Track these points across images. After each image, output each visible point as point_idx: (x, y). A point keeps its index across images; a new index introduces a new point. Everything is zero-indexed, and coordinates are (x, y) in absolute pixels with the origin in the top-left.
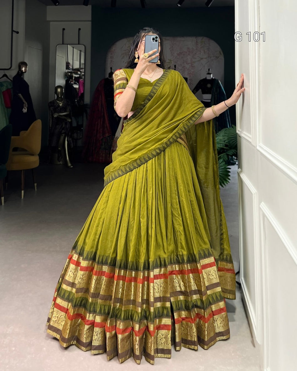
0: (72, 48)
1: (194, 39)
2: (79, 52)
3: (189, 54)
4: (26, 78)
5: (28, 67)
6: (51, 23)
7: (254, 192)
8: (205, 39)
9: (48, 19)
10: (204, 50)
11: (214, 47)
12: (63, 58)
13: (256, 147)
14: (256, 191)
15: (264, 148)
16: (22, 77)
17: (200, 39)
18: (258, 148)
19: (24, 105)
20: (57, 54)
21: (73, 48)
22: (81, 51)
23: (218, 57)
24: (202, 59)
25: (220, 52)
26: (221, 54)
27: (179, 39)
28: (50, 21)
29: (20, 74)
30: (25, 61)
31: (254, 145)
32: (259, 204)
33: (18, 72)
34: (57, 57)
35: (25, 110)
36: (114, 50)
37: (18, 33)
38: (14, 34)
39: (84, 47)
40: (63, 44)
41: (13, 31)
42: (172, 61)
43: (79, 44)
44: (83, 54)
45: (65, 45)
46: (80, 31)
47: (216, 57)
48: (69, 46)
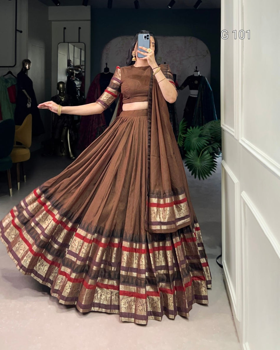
0: (73, 47)
1: (183, 38)
2: (80, 50)
3: (178, 53)
4: (30, 74)
5: (31, 64)
6: (53, 22)
7: (236, 182)
8: (193, 39)
9: (49, 19)
10: (192, 49)
11: (202, 46)
12: (65, 55)
13: (239, 140)
14: (238, 181)
15: (245, 141)
16: (26, 73)
17: (188, 38)
18: (240, 141)
19: (28, 100)
20: (59, 52)
21: (74, 46)
22: (81, 49)
23: (205, 56)
24: (190, 57)
25: (207, 51)
26: (208, 53)
27: (169, 38)
28: (51, 21)
29: (24, 71)
30: (29, 59)
31: (237, 138)
32: (241, 192)
33: (22, 69)
34: (59, 54)
35: (29, 105)
36: (110, 47)
37: (21, 32)
38: (18, 33)
39: (84, 45)
40: (64, 42)
41: (16, 30)
42: (162, 59)
43: (79, 42)
44: (83, 52)
45: (67, 43)
46: (81, 30)
47: (203, 56)
48: (70, 44)
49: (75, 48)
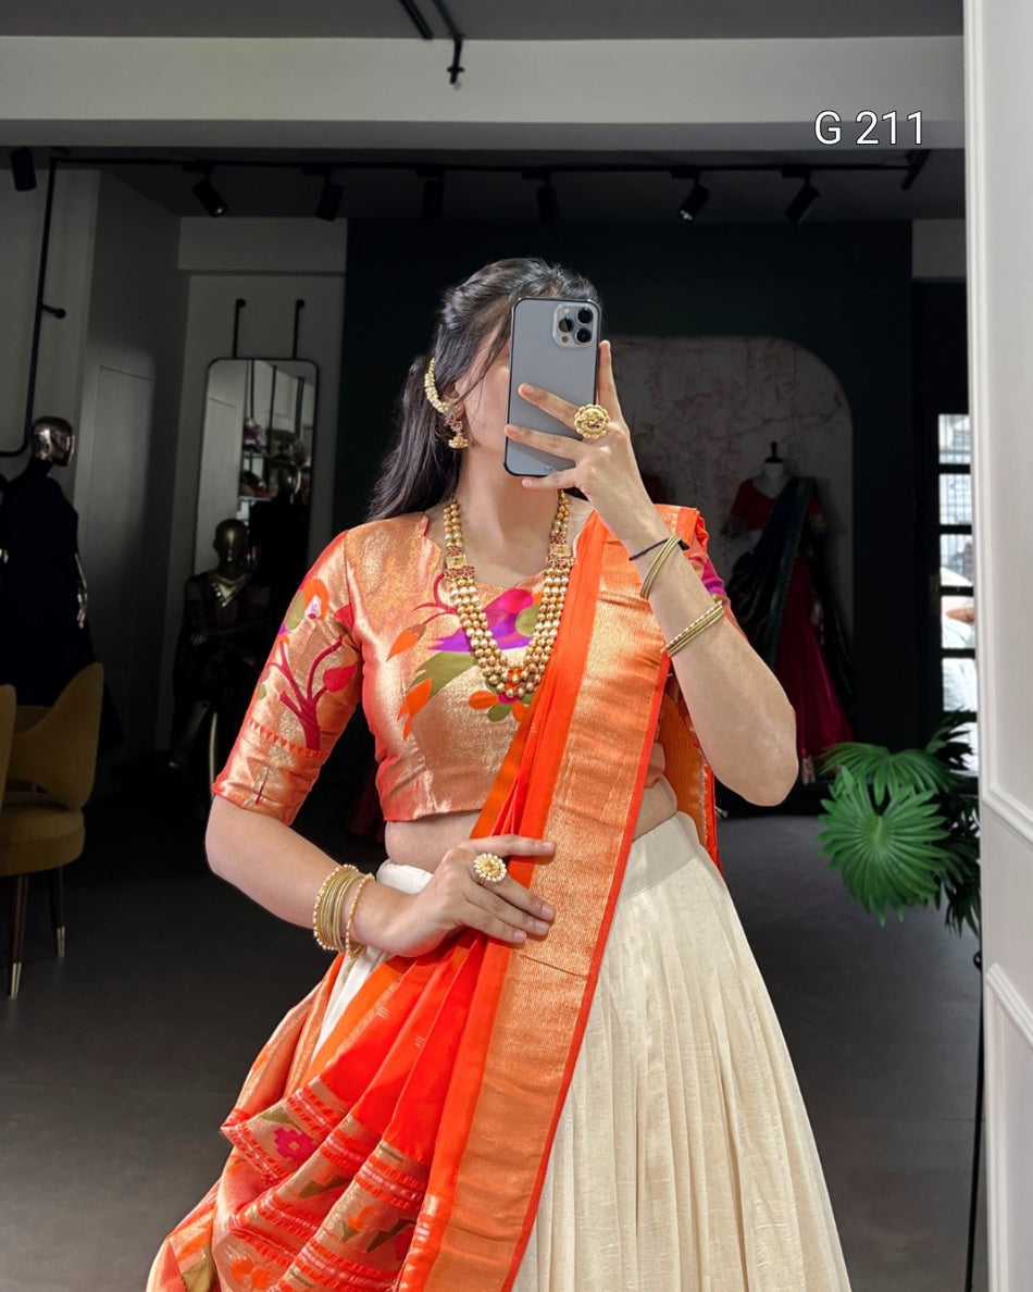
0: (271, 372)
1: (739, 345)
2: (296, 382)
3: (720, 404)
6: (194, 279)
8: (782, 348)
9: (183, 265)
10: (777, 391)
11: (816, 378)
12: (234, 407)
17: (760, 345)
20: (209, 395)
21: (275, 369)
22: (302, 380)
23: (830, 417)
24: (767, 421)
25: (836, 397)
26: (840, 405)
27: (682, 343)
28: (190, 273)
34: (209, 403)
37: (60, 314)
38: (48, 321)
39: (314, 370)
40: (235, 356)
41: (41, 307)
43: (294, 358)
44: (309, 391)
45: (245, 361)
46: (303, 311)
47: (822, 416)
48: (257, 363)
49: (278, 374)
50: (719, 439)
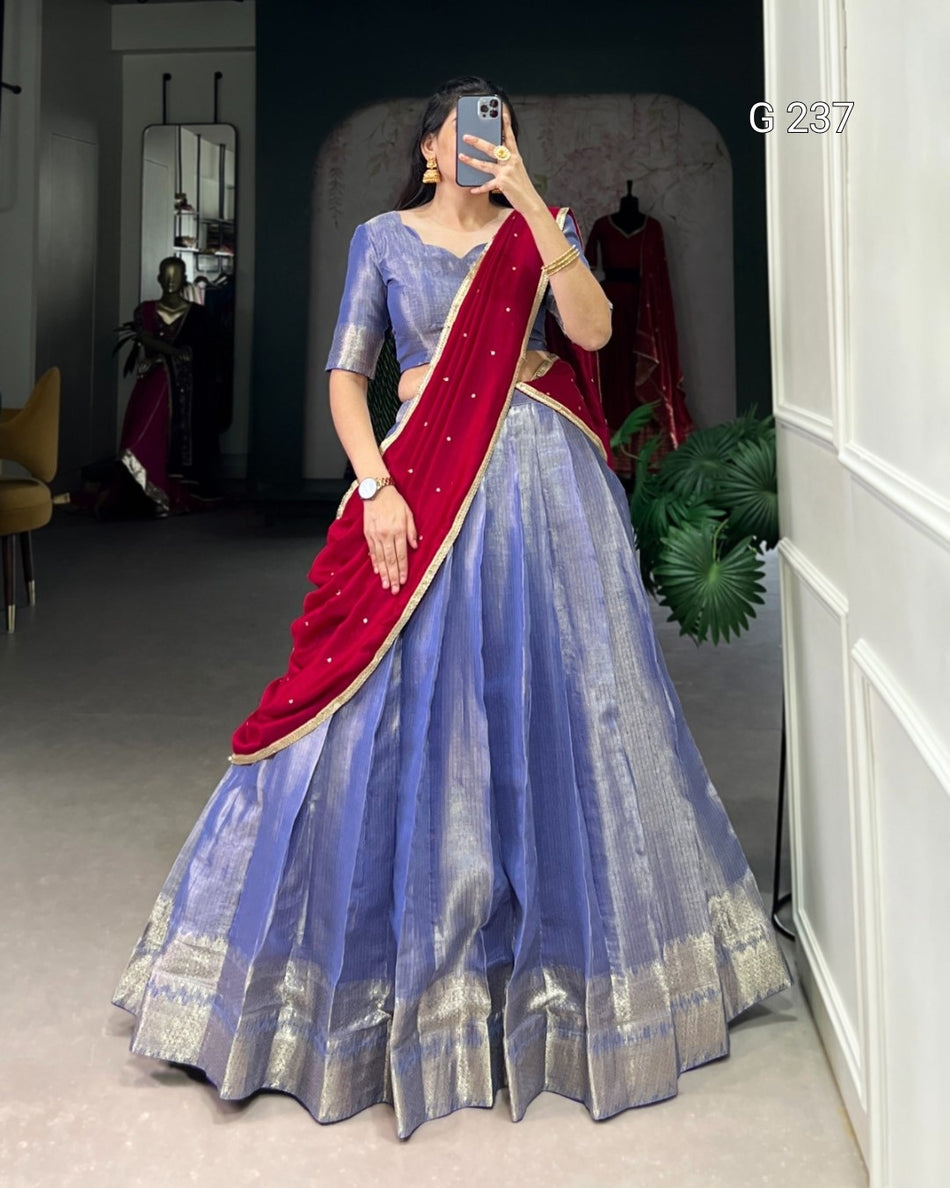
0: (196, 138)
1: (625, 102)
2: (218, 148)
3: (608, 157)
6: (126, 58)
8: (665, 103)
9: (115, 46)
10: (662, 143)
11: (698, 130)
12: (167, 167)
17: (645, 102)
20: (146, 157)
21: (199, 136)
22: (223, 146)
23: (712, 164)
24: (654, 171)
25: (717, 147)
26: (721, 153)
27: (572, 102)
28: (120, 53)
34: (146, 163)
36: (345, 145)
37: (17, 90)
39: (233, 132)
40: (165, 123)
42: (549, 182)
43: (216, 122)
44: (230, 156)
45: (173, 127)
46: (222, 81)
47: (705, 164)
48: (183, 130)
49: (202, 141)
50: (608, 188)
